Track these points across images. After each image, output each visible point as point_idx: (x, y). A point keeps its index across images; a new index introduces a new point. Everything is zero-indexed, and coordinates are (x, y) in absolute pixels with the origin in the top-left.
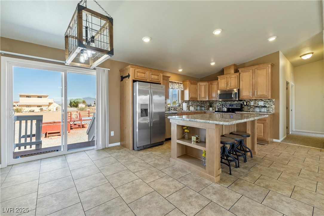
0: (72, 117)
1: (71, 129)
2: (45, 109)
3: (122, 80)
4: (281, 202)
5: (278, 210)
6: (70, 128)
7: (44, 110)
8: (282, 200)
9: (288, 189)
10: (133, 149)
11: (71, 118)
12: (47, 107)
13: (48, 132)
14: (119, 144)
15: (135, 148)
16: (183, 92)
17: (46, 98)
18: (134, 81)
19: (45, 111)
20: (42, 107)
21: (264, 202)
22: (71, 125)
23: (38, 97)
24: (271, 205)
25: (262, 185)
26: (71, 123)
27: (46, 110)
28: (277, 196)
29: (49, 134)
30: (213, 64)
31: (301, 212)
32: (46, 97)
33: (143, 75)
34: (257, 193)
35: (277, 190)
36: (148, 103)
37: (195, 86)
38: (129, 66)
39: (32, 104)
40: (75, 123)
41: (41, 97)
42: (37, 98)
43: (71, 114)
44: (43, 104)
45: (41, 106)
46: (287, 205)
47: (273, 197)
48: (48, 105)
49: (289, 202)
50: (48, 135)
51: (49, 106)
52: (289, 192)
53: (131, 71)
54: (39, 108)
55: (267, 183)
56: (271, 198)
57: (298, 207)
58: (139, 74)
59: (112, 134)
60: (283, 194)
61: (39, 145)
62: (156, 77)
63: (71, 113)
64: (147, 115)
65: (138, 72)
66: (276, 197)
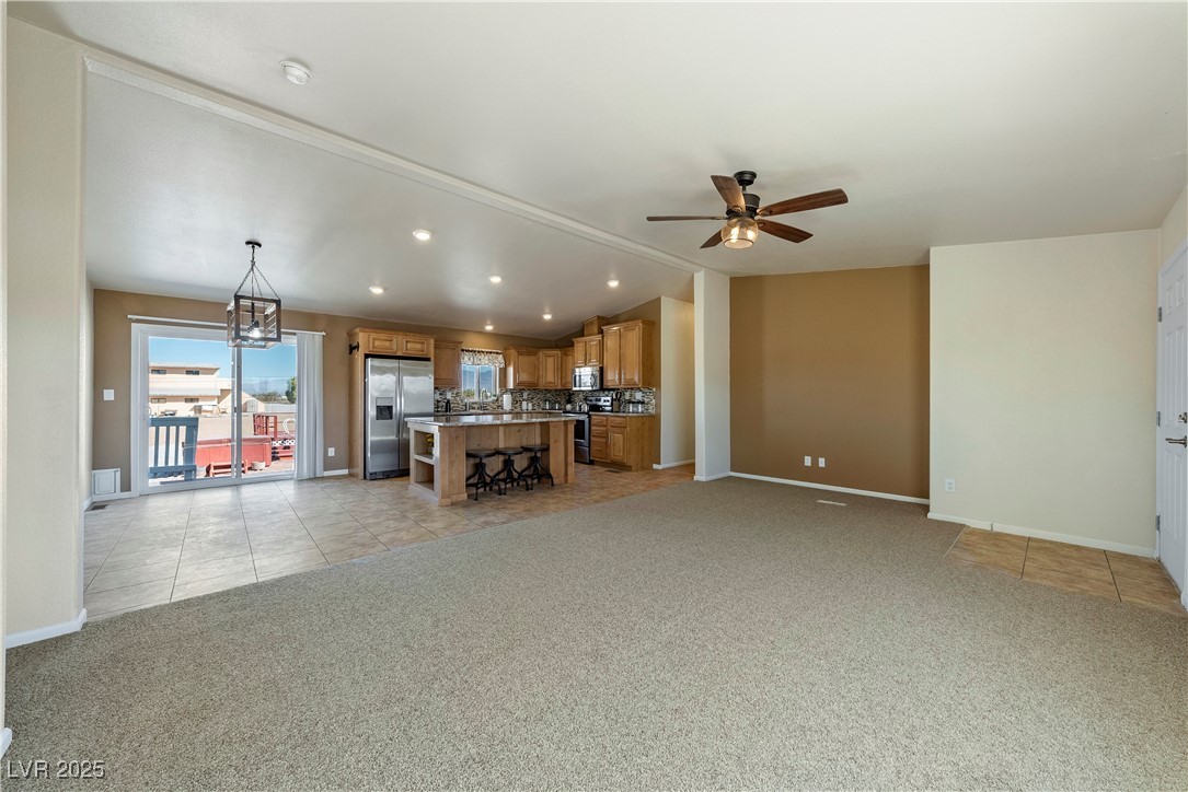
0: (279, 429)
1: (275, 458)
2: (210, 408)
3: (351, 353)
6: (269, 456)
7: (207, 412)
10: (365, 478)
11: (276, 432)
12: (215, 402)
13: (213, 464)
14: (346, 472)
15: (368, 475)
16: (504, 372)
17: (212, 374)
18: (367, 356)
19: (209, 415)
20: (200, 403)
22: (275, 448)
23: (189, 372)
26: (277, 444)
27: (211, 412)
29: (216, 468)
30: (547, 317)
32: (211, 371)
33: (387, 344)
36: (393, 395)
37: (532, 358)
38: (357, 330)
39: (169, 394)
40: (287, 444)
41: (197, 373)
42: (185, 376)
43: (276, 423)
44: (203, 394)
45: (197, 400)
48: (218, 397)
50: (212, 471)
51: (220, 399)
53: (362, 338)
54: (192, 405)
58: (377, 343)
59: (331, 452)
61: (190, 471)
62: (418, 346)
63: (276, 417)
64: (391, 418)
65: (374, 339)
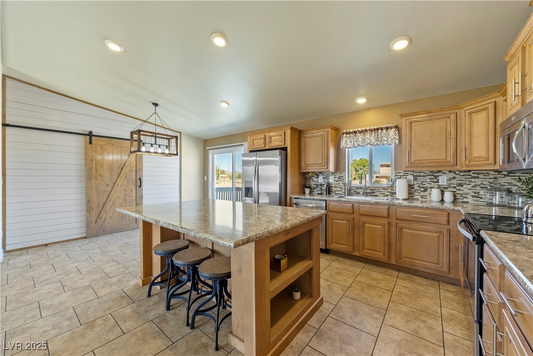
4: (54, 325)
5: (51, 316)
8: (54, 328)
9: (59, 353)
21: (71, 310)
24: (62, 314)
25: (99, 322)
28: (65, 328)
31: (23, 336)
34: (91, 310)
35: (73, 333)
46: (44, 329)
47: (68, 322)
49: (44, 334)
52: (55, 347)
55: (97, 330)
56: (70, 319)
57: (29, 338)
60: (60, 337)
66: (65, 325)
